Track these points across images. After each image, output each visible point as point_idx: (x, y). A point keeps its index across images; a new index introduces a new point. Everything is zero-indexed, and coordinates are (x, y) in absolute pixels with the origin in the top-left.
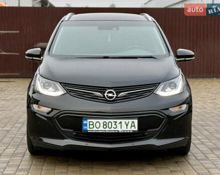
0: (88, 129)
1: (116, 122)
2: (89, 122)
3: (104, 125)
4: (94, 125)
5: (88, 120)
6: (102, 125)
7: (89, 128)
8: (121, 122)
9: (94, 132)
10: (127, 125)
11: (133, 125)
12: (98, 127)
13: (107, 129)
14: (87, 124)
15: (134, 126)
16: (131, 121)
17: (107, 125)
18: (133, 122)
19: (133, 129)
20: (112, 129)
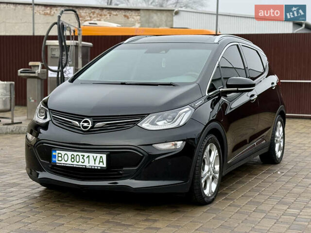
0: (57, 162)
1: (84, 156)
2: (58, 153)
3: (72, 158)
4: (63, 157)
5: (57, 152)
6: (70, 158)
7: (58, 160)
8: (88, 157)
9: (62, 165)
10: (95, 160)
11: (101, 160)
12: (66, 160)
13: (75, 163)
14: (56, 155)
15: (102, 162)
16: (99, 155)
17: (75, 158)
18: (101, 157)
19: (101, 165)
20: (80, 163)
